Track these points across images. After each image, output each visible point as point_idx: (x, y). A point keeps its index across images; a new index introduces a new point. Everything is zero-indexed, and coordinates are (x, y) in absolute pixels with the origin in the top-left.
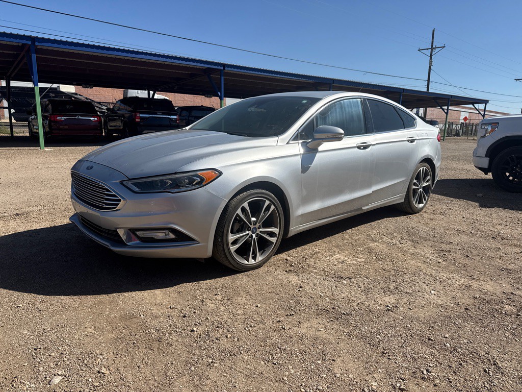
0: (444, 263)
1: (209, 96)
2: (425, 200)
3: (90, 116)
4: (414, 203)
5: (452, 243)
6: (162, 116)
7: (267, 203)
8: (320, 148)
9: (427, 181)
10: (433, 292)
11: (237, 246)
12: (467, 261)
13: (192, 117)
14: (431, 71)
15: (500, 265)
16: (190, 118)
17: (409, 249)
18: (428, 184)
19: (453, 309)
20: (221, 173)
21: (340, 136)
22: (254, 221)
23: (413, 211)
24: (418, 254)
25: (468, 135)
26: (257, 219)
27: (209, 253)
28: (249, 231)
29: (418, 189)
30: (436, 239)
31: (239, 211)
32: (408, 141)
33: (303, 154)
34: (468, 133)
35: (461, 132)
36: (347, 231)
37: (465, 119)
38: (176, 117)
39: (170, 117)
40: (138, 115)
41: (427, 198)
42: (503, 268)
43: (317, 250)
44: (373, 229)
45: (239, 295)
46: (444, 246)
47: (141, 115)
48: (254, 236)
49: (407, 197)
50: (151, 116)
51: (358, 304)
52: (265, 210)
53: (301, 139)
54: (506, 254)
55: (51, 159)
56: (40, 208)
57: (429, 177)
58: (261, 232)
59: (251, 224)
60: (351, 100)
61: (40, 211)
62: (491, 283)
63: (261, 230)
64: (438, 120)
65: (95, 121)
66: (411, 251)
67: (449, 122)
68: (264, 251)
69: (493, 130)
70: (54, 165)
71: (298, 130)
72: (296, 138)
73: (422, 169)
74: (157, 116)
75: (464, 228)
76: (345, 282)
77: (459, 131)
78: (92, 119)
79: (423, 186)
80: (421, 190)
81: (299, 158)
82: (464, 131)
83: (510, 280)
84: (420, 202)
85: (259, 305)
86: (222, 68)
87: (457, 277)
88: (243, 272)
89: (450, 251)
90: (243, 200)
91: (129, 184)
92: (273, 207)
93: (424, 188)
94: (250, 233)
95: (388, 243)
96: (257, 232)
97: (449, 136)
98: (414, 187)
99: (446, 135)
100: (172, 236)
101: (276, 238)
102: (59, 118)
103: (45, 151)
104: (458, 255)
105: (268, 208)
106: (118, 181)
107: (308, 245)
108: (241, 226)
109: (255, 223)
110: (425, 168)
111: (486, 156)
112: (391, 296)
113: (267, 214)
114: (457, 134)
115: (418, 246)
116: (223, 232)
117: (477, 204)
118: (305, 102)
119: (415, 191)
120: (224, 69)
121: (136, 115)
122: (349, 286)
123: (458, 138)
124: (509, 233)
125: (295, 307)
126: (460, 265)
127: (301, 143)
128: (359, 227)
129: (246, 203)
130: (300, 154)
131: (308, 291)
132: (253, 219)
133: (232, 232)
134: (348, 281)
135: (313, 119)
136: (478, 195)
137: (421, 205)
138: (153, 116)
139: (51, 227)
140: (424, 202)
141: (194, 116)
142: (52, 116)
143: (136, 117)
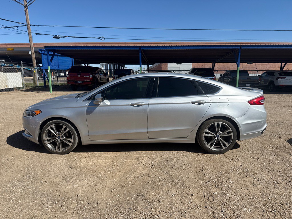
1: (250, 63)
2: (225, 146)
4: (207, 146)
7: (64, 126)
18: (229, 135)
20: (41, 112)
29: (214, 137)
31: (49, 128)
33: (88, 107)
41: (228, 145)
57: (230, 130)
71: (92, 95)
73: (216, 123)
92: (68, 129)
94: (56, 138)
96: (61, 139)
98: (207, 135)
109: (59, 134)
110: (221, 123)
113: (65, 132)
120: (241, 48)
127: (92, 101)
129: (53, 125)
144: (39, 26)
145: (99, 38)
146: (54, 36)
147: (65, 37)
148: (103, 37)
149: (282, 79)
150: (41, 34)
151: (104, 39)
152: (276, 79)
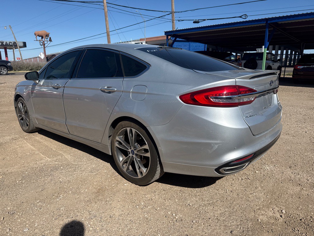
144: (182, 12)
145: (240, 17)
146: (193, 21)
147: (204, 20)
148: (245, 15)
150: (183, 20)
151: (246, 17)
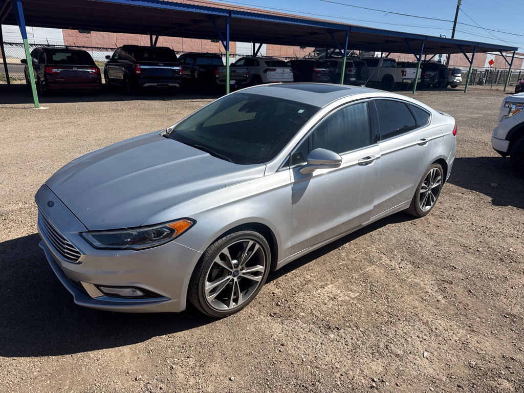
0: (443, 302)
1: (215, 40)
2: (433, 201)
3: (87, 68)
4: (421, 207)
5: (455, 268)
6: (163, 67)
7: (251, 243)
8: (315, 174)
9: (438, 182)
10: (426, 354)
11: (215, 295)
12: (468, 300)
13: (197, 65)
14: (459, 11)
15: (505, 306)
16: (195, 67)
17: (408, 277)
18: (437, 184)
19: (444, 386)
20: (195, 222)
21: (337, 163)
22: (235, 264)
23: (418, 215)
24: (416, 284)
25: (491, 83)
26: (239, 262)
27: (182, 306)
28: (229, 275)
29: (427, 192)
30: (439, 261)
31: (217, 260)
32: (419, 144)
33: (294, 183)
34: (492, 81)
35: (484, 81)
36: (344, 246)
37: (491, 62)
38: (178, 68)
39: (172, 68)
40: (138, 67)
41: (435, 199)
42: (507, 313)
43: (309, 277)
44: (373, 243)
45: (212, 358)
46: (447, 274)
47: (142, 67)
48: (235, 279)
49: (414, 202)
50: (152, 67)
51: (342, 375)
52: (248, 250)
53: (292, 165)
54: (512, 288)
55: (45, 122)
56: (20, 205)
57: (440, 178)
58: (243, 274)
59: (232, 268)
60: (355, 106)
61: (20, 210)
62: (491, 339)
63: (244, 271)
64: (460, 68)
65: (94, 73)
66: (410, 280)
67: (473, 69)
68: (248, 291)
69: (517, 110)
70: (47, 134)
71: (290, 154)
72: (287, 163)
73: (432, 170)
74: (158, 67)
75: (471, 242)
76: (332, 336)
77: (482, 79)
78: (89, 70)
79: (433, 187)
80: (430, 192)
81: (290, 188)
82: (488, 79)
83: (512, 333)
84: (428, 204)
85: (233, 378)
86: (228, 15)
87: (455, 327)
88: (222, 318)
89: (451, 283)
90: (222, 247)
91: (89, 237)
92: (257, 246)
93: (433, 190)
94: (230, 277)
95: (386, 267)
96: (239, 275)
97: (471, 85)
98: (422, 191)
99: (468, 84)
100: (139, 293)
101: (261, 277)
102: (54, 70)
103: (39, 111)
104: (459, 290)
105: (253, 247)
106: (77, 233)
107: (300, 268)
108: (220, 273)
109: (237, 266)
110: (435, 169)
111: (506, 139)
112: (379, 361)
113: (250, 255)
114: (480, 83)
115: (419, 272)
116: (198, 285)
117: (490, 199)
118: (301, 111)
119: (422, 195)
120: (230, 15)
121: (136, 66)
122: (335, 342)
123: (481, 87)
124: (519, 252)
125: (272, 381)
126: (461, 306)
127: (293, 168)
128: (357, 239)
129: (226, 248)
130: (291, 184)
131: (290, 352)
132: (235, 262)
133: (209, 281)
134: (336, 333)
135: (309, 137)
136: (493, 184)
137: (428, 208)
138: (155, 67)
139: (29, 236)
140: (432, 204)
141: (198, 65)
142: (47, 68)
143: (136, 69)
149: (272, 72)
152: (264, 72)
